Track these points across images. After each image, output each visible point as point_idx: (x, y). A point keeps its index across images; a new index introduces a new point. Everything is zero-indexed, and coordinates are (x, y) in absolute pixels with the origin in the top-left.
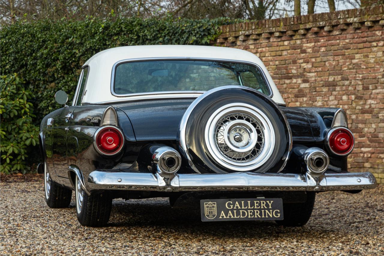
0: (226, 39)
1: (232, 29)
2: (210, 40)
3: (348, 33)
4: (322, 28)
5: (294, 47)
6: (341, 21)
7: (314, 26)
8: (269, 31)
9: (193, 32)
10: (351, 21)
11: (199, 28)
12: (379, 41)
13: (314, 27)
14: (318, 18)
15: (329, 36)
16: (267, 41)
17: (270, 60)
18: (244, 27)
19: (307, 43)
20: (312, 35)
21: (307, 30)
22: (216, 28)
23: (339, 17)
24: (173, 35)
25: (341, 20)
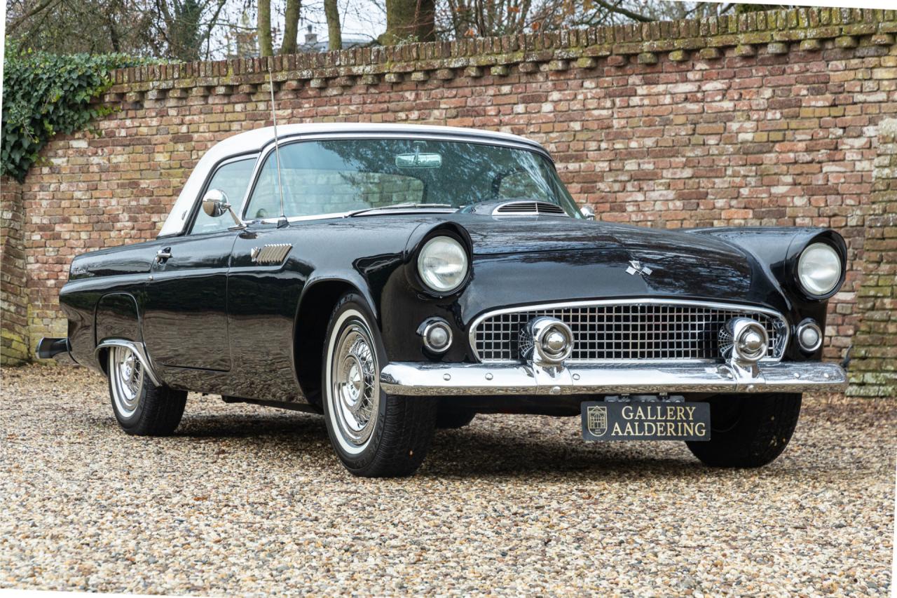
0: (122, 96)
1: (135, 77)
2: (92, 97)
3: (354, 94)
4: (304, 82)
5: (254, 115)
6: (342, 71)
7: (291, 77)
8: (205, 84)
9: (57, 80)
10: (360, 72)
11: (70, 72)
12: (411, 109)
13: (291, 80)
14: (300, 63)
15: (320, 97)
16: (203, 103)
17: (208, 138)
18: (158, 74)
19: (279, 109)
20: (286, 94)
21: (278, 85)
22: (103, 73)
23: (338, 63)
24: (18, 83)
25: (342, 69)
